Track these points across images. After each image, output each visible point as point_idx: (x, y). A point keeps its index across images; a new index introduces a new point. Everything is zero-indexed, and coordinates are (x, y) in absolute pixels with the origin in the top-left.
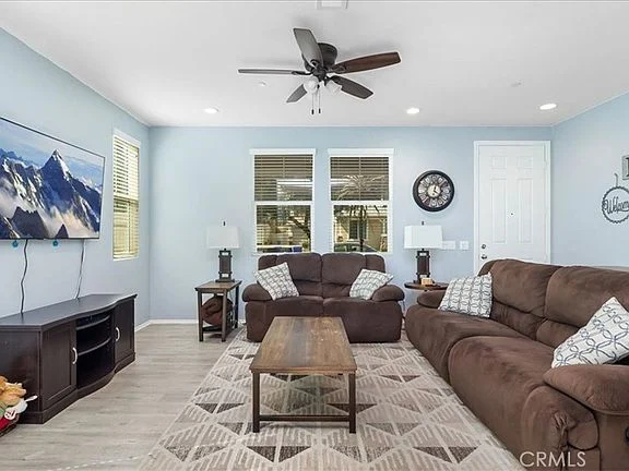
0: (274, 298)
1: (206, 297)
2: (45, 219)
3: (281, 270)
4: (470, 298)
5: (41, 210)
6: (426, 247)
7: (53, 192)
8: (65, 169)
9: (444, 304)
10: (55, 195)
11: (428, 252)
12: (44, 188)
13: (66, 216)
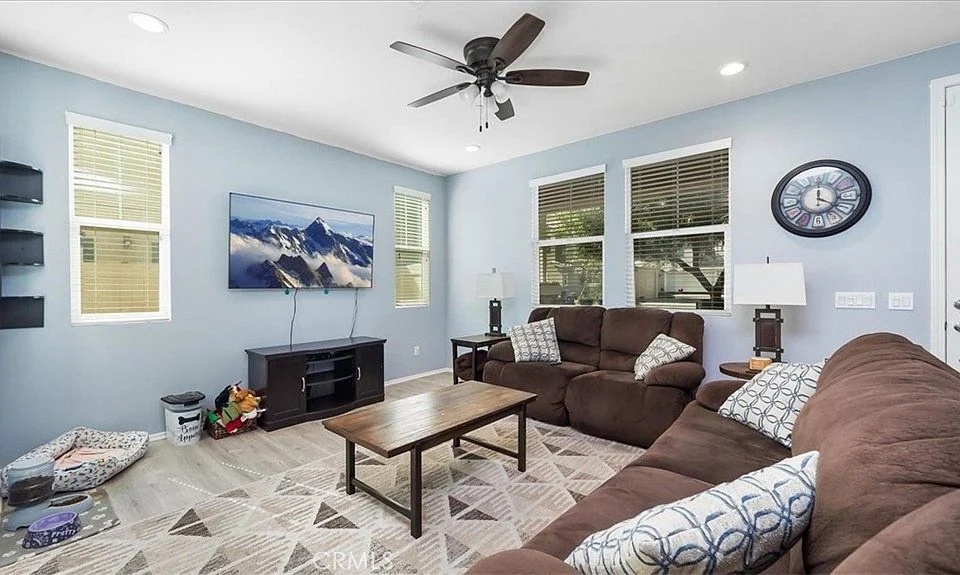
0: (517, 359)
1: (462, 351)
2: (308, 260)
3: (541, 327)
4: (773, 403)
5: (304, 256)
6: (774, 302)
7: (315, 243)
8: (327, 228)
9: (726, 407)
10: (318, 246)
11: (777, 312)
12: (307, 241)
13: (327, 257)
